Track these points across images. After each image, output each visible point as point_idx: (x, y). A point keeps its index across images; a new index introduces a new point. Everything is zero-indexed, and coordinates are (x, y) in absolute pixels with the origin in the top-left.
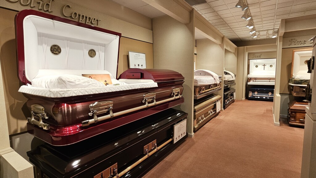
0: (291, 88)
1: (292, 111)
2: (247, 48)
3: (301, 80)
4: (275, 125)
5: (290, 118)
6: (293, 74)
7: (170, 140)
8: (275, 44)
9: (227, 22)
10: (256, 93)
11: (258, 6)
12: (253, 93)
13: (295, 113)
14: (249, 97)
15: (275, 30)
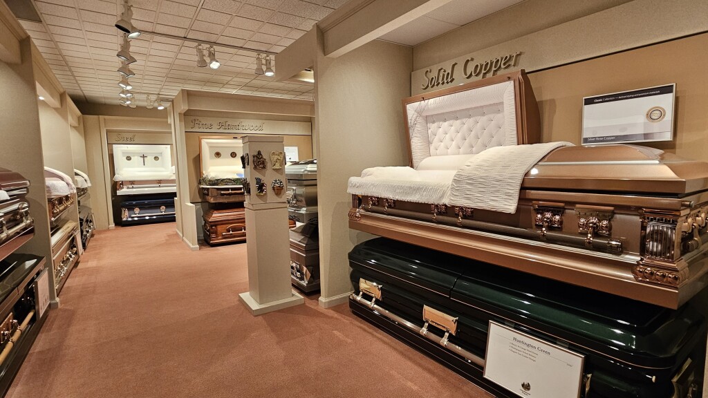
0: (203, 193)
1: (212, 224)
2: (105, 119)
3: (218, 180)
4: (193, 250)
5: (209, 236)
6: (204, 172)
7: (30, 315)
8: (165, 120)
9: (70, 64)
10: (137, 210)
11: (144, 58)
12: (131, 212)
13: (216, 226)
14: (124, 219)
15: (161, 96)
